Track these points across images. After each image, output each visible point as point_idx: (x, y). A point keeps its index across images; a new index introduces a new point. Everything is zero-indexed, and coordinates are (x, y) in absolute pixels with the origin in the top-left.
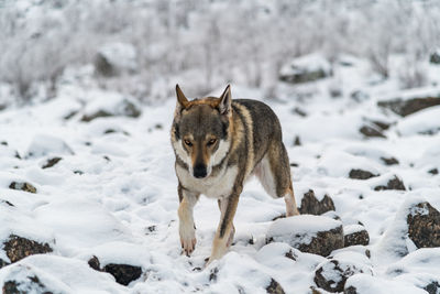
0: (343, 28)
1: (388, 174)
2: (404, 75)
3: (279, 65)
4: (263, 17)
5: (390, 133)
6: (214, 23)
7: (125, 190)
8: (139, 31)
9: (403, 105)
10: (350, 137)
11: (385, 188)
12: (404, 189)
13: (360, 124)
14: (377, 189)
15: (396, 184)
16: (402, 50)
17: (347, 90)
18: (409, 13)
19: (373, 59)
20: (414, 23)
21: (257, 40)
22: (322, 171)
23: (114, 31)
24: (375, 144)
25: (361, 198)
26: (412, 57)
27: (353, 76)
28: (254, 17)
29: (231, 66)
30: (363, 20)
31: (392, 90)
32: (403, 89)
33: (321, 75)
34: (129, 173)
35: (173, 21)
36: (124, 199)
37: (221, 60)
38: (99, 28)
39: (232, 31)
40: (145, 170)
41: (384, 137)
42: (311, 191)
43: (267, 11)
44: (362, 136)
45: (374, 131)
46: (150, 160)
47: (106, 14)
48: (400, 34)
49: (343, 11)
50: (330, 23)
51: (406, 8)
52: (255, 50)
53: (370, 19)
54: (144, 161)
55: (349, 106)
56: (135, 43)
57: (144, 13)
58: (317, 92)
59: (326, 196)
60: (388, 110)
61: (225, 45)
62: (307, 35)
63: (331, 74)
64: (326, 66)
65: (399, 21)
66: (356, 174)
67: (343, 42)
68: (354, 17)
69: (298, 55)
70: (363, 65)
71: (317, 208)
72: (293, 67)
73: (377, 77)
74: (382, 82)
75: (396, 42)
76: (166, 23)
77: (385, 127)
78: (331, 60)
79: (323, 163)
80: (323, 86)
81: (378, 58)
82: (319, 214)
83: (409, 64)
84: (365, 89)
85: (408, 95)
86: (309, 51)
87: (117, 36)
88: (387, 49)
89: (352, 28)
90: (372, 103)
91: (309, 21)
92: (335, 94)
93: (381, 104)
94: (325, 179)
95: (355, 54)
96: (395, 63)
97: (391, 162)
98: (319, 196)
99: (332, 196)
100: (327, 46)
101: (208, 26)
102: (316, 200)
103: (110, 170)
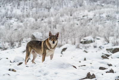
0: (97, 29)
1: (109, 68)
2: (113, 42)
3: (80, 39)
4: (76, 26)
5: (109, 57)
6: (63, 27)
7: (40, 72)
8: (43, 29)
9: (113, 50)
10: (99, 58)
11: (109, 72)
12: (114, 73)
13: (102, 55)
14: (107, 72)
15: (112, 71)
16: (113, 36)
17: (98, 46)
19: (105, 38)
20: (116, 28)
21: (74, 32)
22: (92, 67)
23: (36, 29)
24: (105, 60)
25: (102, 75)
26: (115, 37)
27: (100, 42)
28: (74, 26)
29: (67, 39)
30: (102, 27)
31: (110, 46)
32: (113, 46)
33: (91, 42)
34: (41, 67)
35: (52, 27)
36: (39, 74)
37: (65, 37)
38: (33, 28)
39: (68, 30)
40: (45, 66)
41: (108, 59)
42: (89, 73)
43: (77, 24)
44: (102, 58)
45: (105, 57)
46: (46, 64)
47: (34, 24)
48: (112, 31)
49: (97, 25)
50: (94, 28)
51: (114, 24)
52: (74, 35)
53: (105, 27)
54: (45, 64)
55: (98, 50)
56: (42, 32)
57: (44, 24)
58: (90, 46)
59: (93, 74)
60: (109, 51)
61: (66, 33)
62: (88, 31)
63: (94, 41)
64: (93, 39)
65: (112, 28)
66: (101, 68)
67: (97, 33)
68: (100, 26)
69: (85, 36)
70: (102, 39)
71: (91, 77)
72: (84, 40)
73: (106, 43)
74: (107, 44)
75: (111, 33)
76: (50, 27)
77: (108, 56)
78: (94, 38)
79: (92, 65)
80: (92, 45)
81: (106, 37)
82: (91, 79)
83: (114, 39)
84: (103, 46)
85: (114, 47)
86: (88, 35)
87: (37, 30)
88: (109, 35)
89: (99, 29)
90: (105, 49)
91: (88, 27)
92: (95, 47)
93: (107, 50)
94: (93, 69)
95: (101, 37)
96: (111, 39)
97: (110, 65)
99: (95, 74)
100: (93, 34)
101: (61, 28)
102: (91, 75)
103: (36, 66)
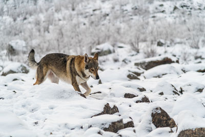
0: (118, 31)
1: (141, 95)
2: (146, 51)
3: (91, 48)
4: (82, 27)
5: (141, 77)
6: (60, 30)
7: (24, 106)
8: (27, 34)
9: (146, 64)
10: (124, 79)
11: (141, 102)
12: (149, 102)
13: (128, 73)
14: (137, 102)
15: (145, 100)
16: (145, 41)
17: (121, 59)
18: (148, 23)
19: (132, 44)
20: (150, 28)
21: (80, 37)
22: (113, 95)
23: (15, 34)
24: (134, 82)
25: (130, 106)
26: (149, 43)
27: (123, 52)
28: (79, 27)
29: (69, 49)
30: (127, 27)
31: (141, 58)
32: (146, 58)
33: (109, 52)
34: (25, 98)
35: (42, 30)
36: (23, 110)
37: (65, 47)
38: (9, 33)
39: (69, 34)
40: (32, 96)
41: (139, 79)
42: (108, 104)
43: (84, 24)
44: (129, 79)
45: (133, 76)
46: (35, 92)
47: (12, 27)
48: (143, 33)
49: (118, 24)
50: (112, 29)
51: (146, 21)
52: (80, 42)
53: (130, 27)
54: (31, 92)
55: (122, 65)
56: (25, 40)
57: (29, 26)
58: (108, 60)
59: (114, 106)
60: (139, 67)
61: (66, 40)
62: (102, 34)
63: (114, 52)
64: (111, 48)
65: (143, 28)
66: (128, 96)
67: (119, 37)
68: (122, 26)
69: (99, 44)
70: (128, 47)
71: (111, 112)
72: (97, 49)
73: (134, 53)
74: (136, 54)
75: (142, 37)
76: (39, 31)
77: (139, 74)
78: (113, 46)
79: (112, 91)
80: (110, 57)
81: (134, 44)
82: (112, 114)
83: (148, 46)
84: (129, 58)
85: (148, 60)
86: (103, 42)
87: (17, 36)
88: (138, 40)
89: (122, 31)
90: (133, 64)
91: (103, 28)
92: (116, 61)
93: (136, 64)
94: (114, 98)
95: (124, 43)
96: (142, 46)
97: (142, 90)
98: (111, 106)
99: (117, 105)
100: (111, 39)
101: (58, 31)
102: (110, 108)
103: (17, 97)
